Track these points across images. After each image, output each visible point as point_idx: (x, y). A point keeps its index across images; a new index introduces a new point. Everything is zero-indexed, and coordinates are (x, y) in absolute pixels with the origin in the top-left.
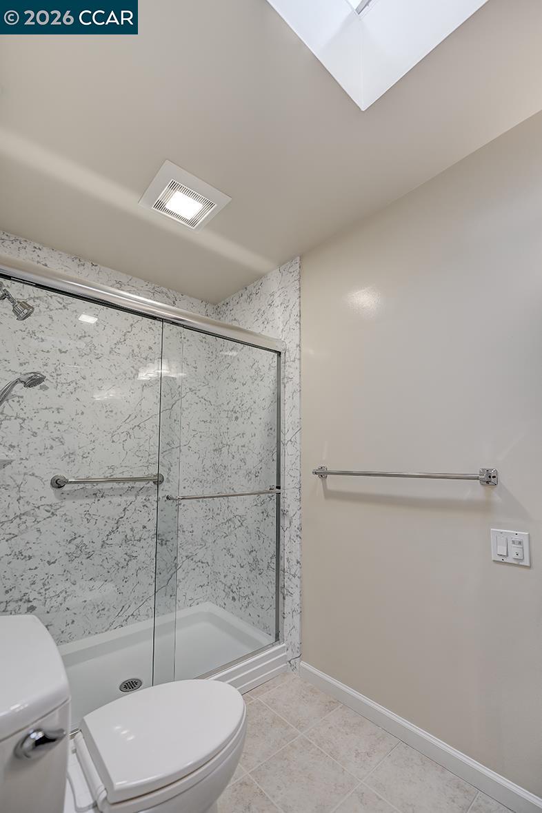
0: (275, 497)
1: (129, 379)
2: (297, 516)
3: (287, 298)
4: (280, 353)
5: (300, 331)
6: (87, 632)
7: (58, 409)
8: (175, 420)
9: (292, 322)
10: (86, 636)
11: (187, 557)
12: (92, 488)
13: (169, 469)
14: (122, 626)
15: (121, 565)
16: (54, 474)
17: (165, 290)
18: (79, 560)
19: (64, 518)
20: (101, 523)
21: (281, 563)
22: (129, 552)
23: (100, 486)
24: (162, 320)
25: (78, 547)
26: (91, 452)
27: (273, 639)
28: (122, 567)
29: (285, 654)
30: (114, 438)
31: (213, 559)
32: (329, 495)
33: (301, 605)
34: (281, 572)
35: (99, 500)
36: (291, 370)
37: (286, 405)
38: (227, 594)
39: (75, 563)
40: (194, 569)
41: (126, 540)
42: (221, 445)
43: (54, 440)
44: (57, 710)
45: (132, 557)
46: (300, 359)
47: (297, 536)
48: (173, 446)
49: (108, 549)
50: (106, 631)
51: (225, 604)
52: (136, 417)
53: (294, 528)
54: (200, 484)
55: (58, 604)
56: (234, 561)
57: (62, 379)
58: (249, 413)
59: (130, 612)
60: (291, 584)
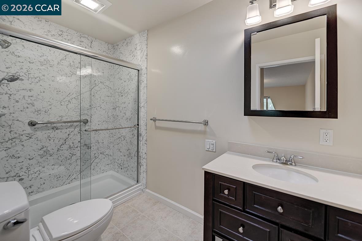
0: (137, 129)
1: (69, 76)
2: (145, 136)
3: (142, 47)
4: (139, 70)
5: (147, 62)
6: (52, 187)
7: (30, 90)
8: (93, 96)
9: (144, 58)
10: (51, 189)
11: (100, 153)
12: (52, 126)
13: (91, 117)
14: (70, 183)
15: (68, 158)
16: (30, 120)
17: (86, 36)
18: (46, 157)
19: (37, 139)
20: (56, 141)
21: (139, 153)
22: (72, 153)
23: (55, 125)
24: (80, 54)
25: (45, 152)
26: (50, 110)
27: (136, 182)
28: (69, 159)
29: (141, 187)
30: (62, 103)
31: (113, 154)
32: (157, 128)
33: (146, 169)
34: (139, 157)
35: (55, 131)
36: (143, 78)
37: (142, 92)
38: (119, 167)
39: (43, 159)
40: (104, 158)
41: (70, 147)
42: (116, 107)
43: (28, 104)
44: (23, 213)
45: (73, 155)
46: (147, 74)
47: (145, 143)
48: (92, 107)
49: (61, 152)
50: (62, 186)
51: (118, 171)
52: (73, 94)
53: (144, 141)
54: (106, 123)
55: (36, 176)
56: (121, 154)
57: (31, 76)
58: (127, 94)
59: (73, 177)
60: (143, 161)
